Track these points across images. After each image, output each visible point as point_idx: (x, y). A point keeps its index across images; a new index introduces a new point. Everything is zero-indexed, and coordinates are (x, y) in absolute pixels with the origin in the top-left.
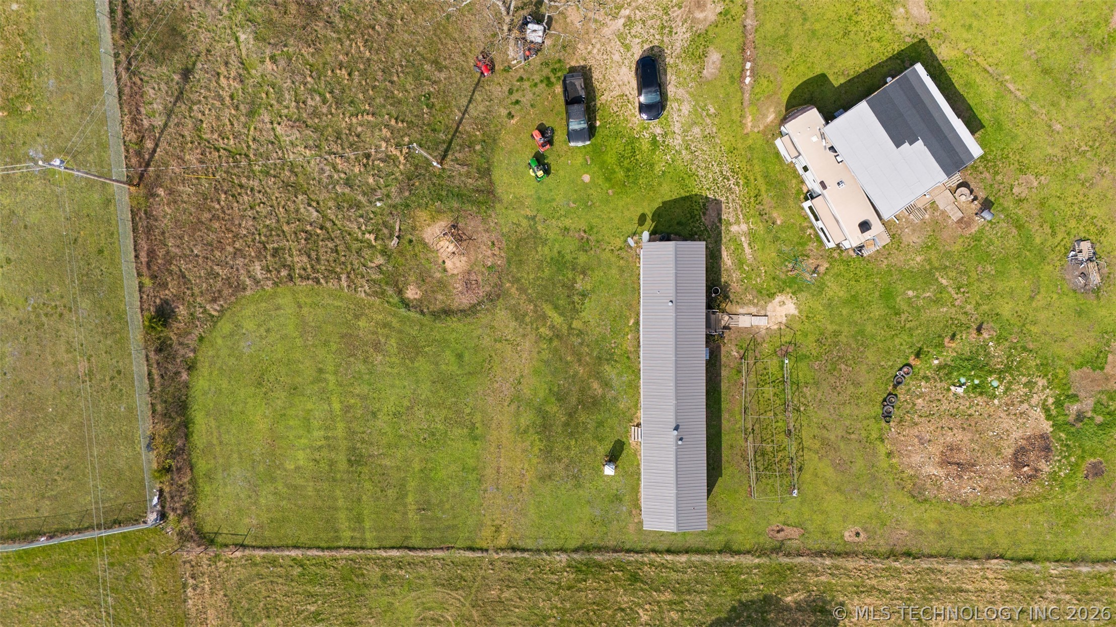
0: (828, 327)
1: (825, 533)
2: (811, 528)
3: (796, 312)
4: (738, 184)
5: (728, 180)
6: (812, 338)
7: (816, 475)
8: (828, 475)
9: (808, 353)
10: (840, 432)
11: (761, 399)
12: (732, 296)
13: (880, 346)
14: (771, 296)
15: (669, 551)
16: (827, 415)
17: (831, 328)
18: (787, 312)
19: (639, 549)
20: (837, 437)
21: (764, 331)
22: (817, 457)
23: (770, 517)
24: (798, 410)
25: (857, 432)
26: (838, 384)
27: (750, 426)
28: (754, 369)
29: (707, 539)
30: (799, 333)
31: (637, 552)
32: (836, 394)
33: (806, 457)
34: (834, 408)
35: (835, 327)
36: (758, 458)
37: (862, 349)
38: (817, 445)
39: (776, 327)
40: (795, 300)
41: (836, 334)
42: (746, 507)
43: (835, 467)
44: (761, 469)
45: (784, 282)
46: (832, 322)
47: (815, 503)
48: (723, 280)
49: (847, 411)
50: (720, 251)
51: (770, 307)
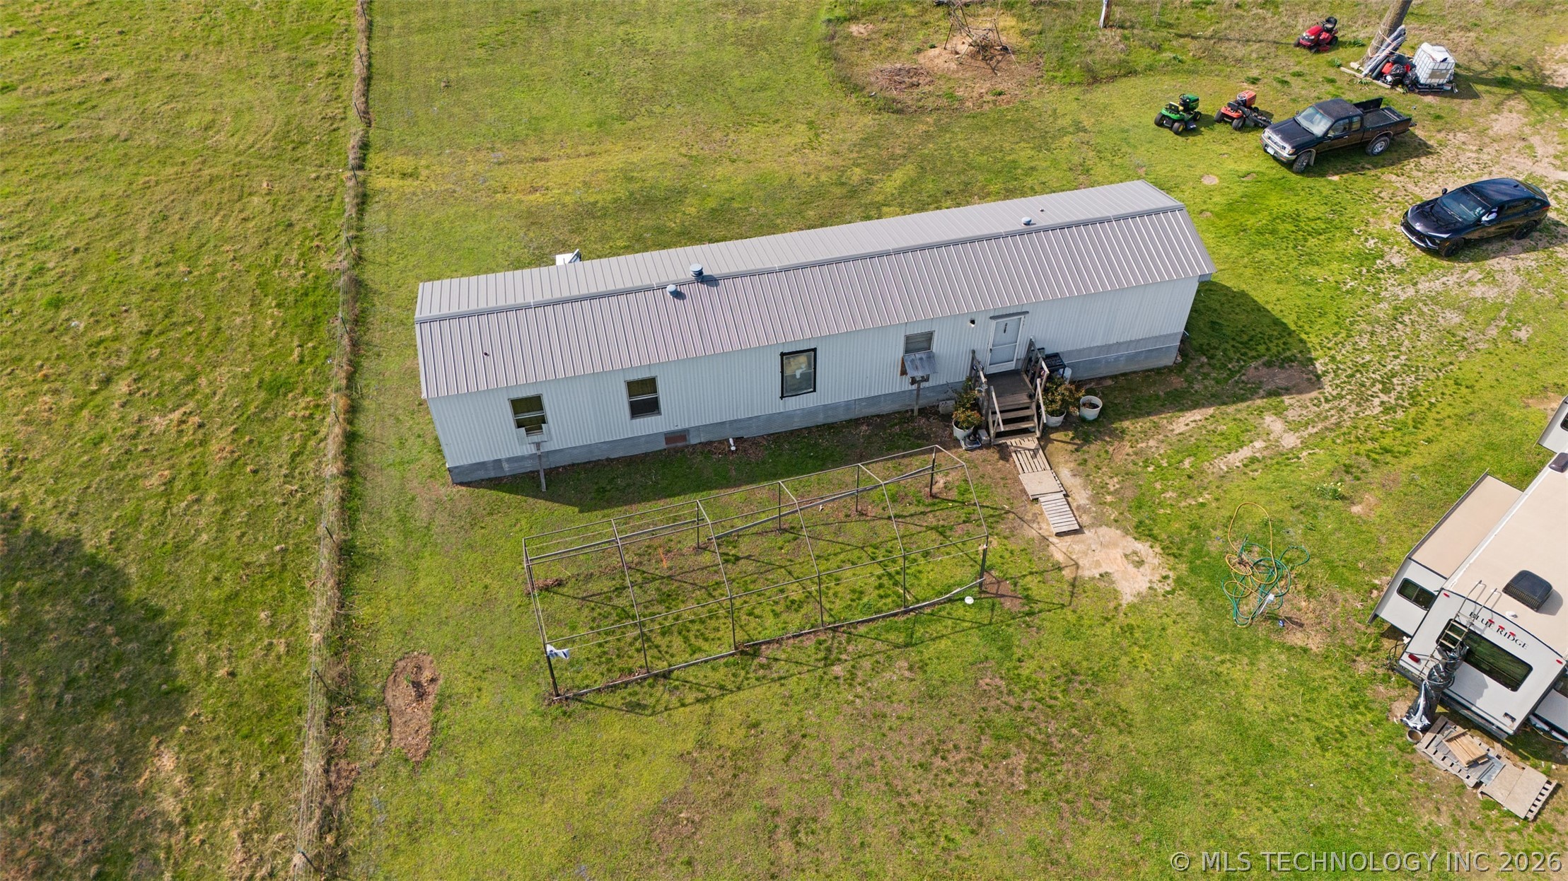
0: (1129, 690)
1: (414, 829)
2: (430, 780)
3: (1127, 598)
4: (1387, 409)
5: (1386, 391)
6: (1071, 651)
7: (624, 756)
8: (628, 793)
9: (1018, 653)
10: (788, 800)
11: (833, 563)
12: (1095, 447)
13: (1145, 869)
14: (1144, 531)
15: (351, 438)
16: (840, 746)
17: (1128, 696)
18: (1116, 577)
19: (361, 383)
20: (771, 792)
21: (1032, 533)
22: (690, 746)
23: (464, 653)
24: (828, 661)
25: (806, 857)
26: (954, 757)
27: (744, 548)
28: (913, 529)
29: (391, 513)
30: (1071, 617)
31: (351, 378)
32: (918, 757)
33: (680, 715)
34: (870, 764)
35: (1138, 709)
36: (652, 587)
37: (1106, 806)
38: (728, 735)
39: (1059, 557)
40: (1162, 588)
41: (1120, 719)
42: (495, 585)
43: (661, 810)
44: (620, 602)
45: (1197, 553)
46: (1147, 697)
47: (523, 773)
48: (1126, 424)
49: (871, 803)
50: (1196, 405)
51: (1112, 533)
